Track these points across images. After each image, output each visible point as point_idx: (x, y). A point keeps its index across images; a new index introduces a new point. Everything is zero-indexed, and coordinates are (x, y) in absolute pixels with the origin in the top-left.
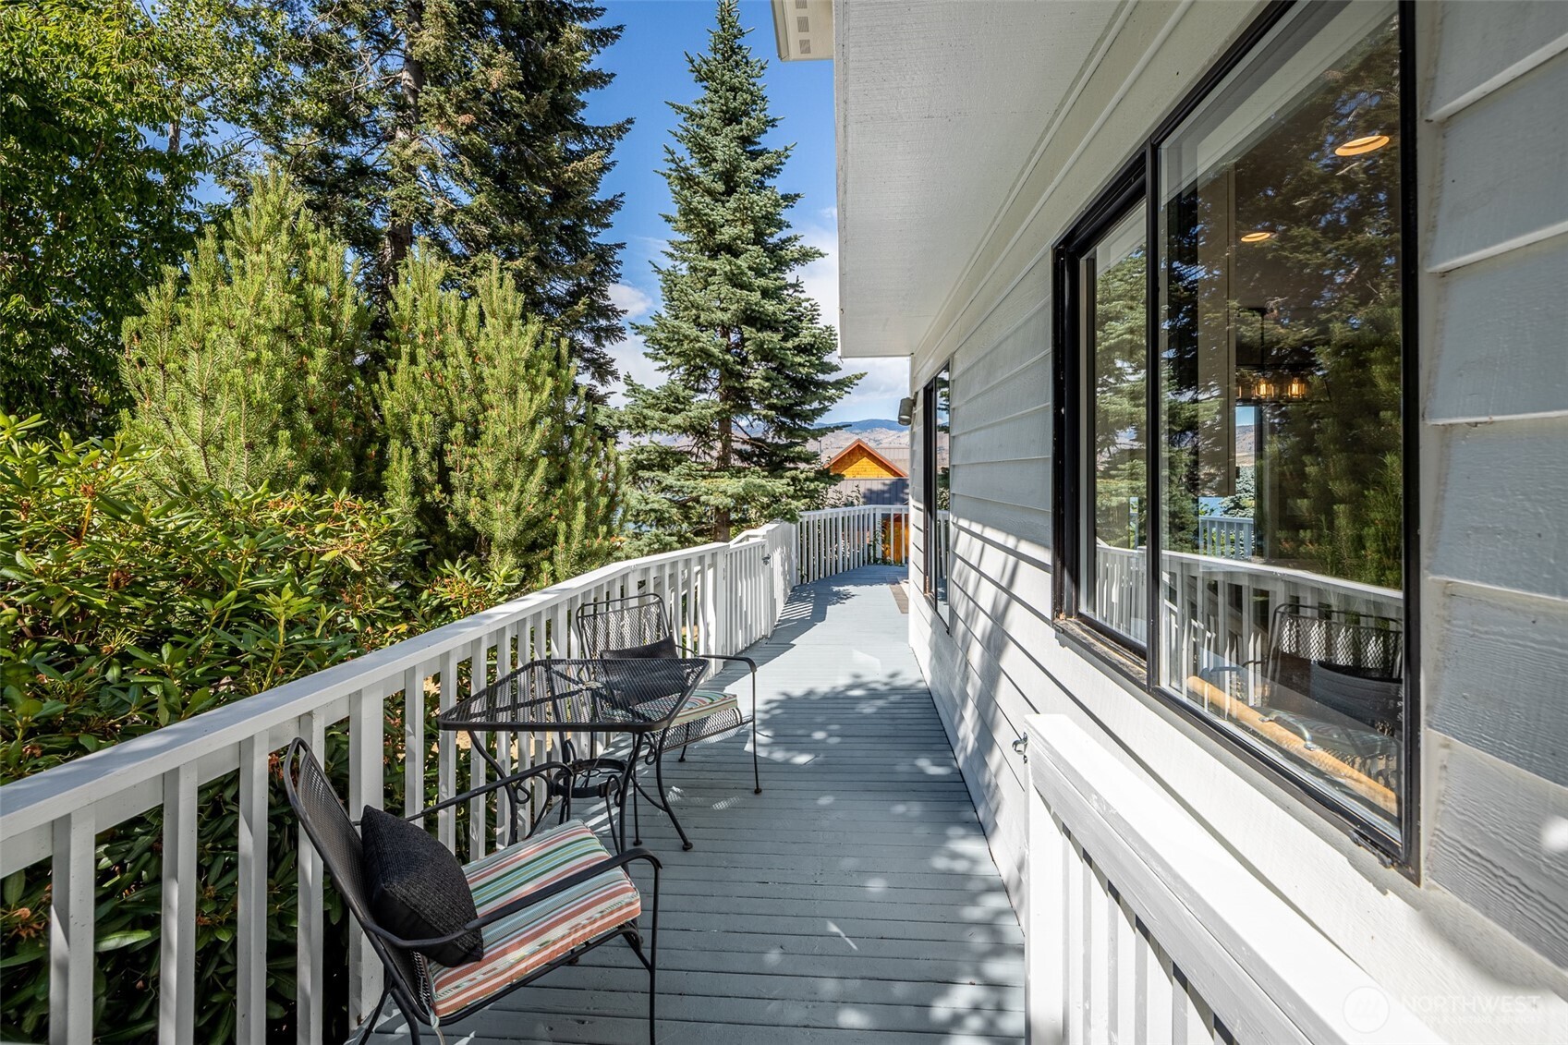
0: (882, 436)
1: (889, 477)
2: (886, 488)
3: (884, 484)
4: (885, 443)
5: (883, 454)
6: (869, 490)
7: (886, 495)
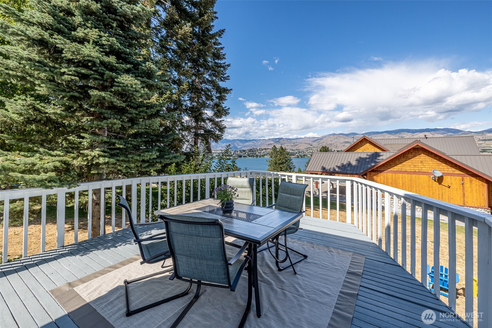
6: (360, 158)
7: (368, 160)
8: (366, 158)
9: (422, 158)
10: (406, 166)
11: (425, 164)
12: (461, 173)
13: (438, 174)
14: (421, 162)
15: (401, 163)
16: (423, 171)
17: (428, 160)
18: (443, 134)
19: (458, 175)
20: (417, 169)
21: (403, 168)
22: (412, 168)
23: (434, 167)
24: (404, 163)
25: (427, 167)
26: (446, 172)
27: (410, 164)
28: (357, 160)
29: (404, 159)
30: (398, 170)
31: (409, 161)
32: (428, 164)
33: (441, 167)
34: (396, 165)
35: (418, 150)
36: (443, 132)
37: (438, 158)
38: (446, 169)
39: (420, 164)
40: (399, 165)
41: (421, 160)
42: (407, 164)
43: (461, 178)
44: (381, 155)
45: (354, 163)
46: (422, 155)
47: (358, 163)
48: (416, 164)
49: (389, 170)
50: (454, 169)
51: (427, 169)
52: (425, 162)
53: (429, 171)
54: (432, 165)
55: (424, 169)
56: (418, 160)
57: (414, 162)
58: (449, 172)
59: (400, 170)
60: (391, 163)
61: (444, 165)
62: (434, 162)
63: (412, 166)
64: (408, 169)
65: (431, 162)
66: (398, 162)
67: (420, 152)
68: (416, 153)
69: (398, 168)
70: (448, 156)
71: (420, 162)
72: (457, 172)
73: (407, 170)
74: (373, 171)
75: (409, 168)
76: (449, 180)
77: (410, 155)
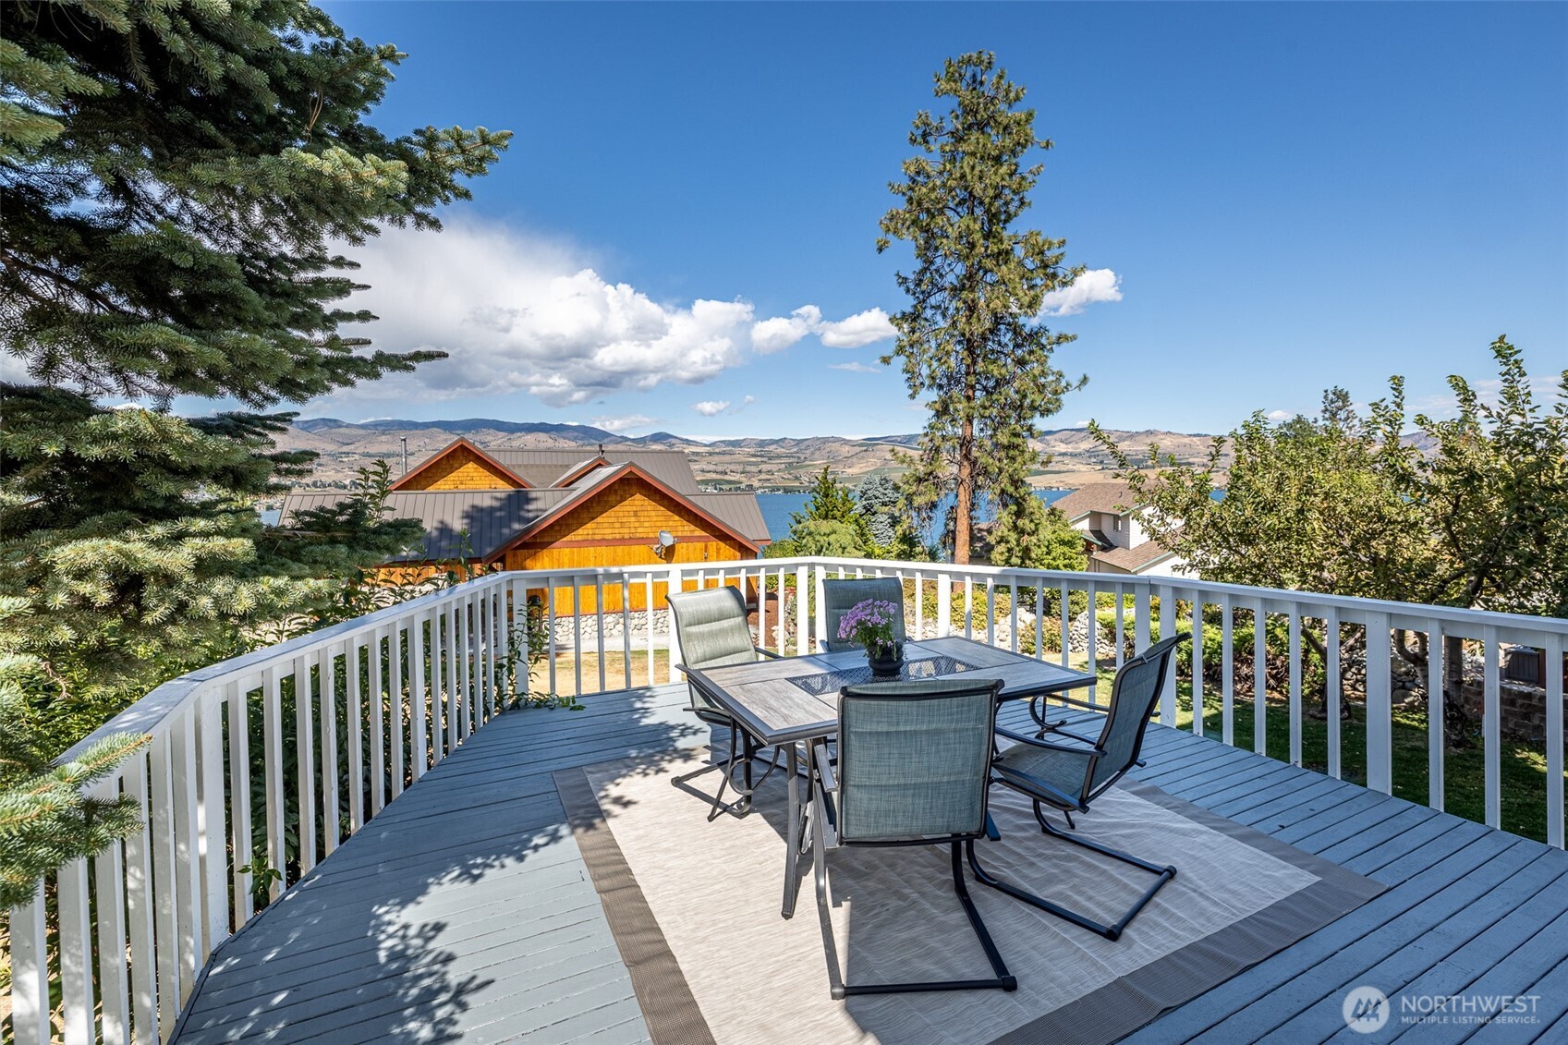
0: (489, 438)
1: (504, 488)
2: (496, 504)
3: (496, 499)
4: (493, 445)
5: (496, 458)
6: (473, 507)
7: (498, 514)
8: (492, 510)
9: (636, 503)
10: (605, 525)
11: (642, 519)
12: (704, 534)
13: (668, 540)
14: (636, 514)
15: (593, 519)
16: (638, 535)
17: (649, 508)
18: (575, 439)
19: (699, 539)
20: (626, 533)
21: (597, 531)
22: (617, 531)
23: (659, 524)
24: (599, 520)
25: (646, 524)
26: (680, 534)
27: (613, 520)
28: (467, 515)
29: (600, 509)
30: (586, 537)
31: (611, 513)
32: (647, 519)
33: (671, 523)
34: (582, 524)
35: (628, 484)
36: (576, 434)
37: (666, 503)
38: (680, 528)
39: (633, 519)
40: (589, 525)
41: (634, 508)
42: (606, 520)
43: (703, 544)
44: (536, 499)
45: (458, 525)
46: (638, 496)
47: (471, 525)
48: (625, 520)
49: (565, 539)
50: (692, 527)
51: (646, 530)
52: (642, 514)
53: (651, 535)
54: (655, 519)
55: (641, 532)
56: (628, 508)
57: (621, 514)
58: (685, 534)
59: (590, 537)
60: (570, 521)
61: (677, 518)
62: (660, 513)
63: (617, 525)
64: (607, 533)
65: (653, 513)
66: (585, 516)
67: (634, 489)
68: (624, 491)
69: (586, 532)
70: (683, 497)
71: (632, 514)
72: (699, 532)
73: (607, 537)
74: (525, 546)
75: (609, 531)
76: (684, 551)
77: (612, 498)
